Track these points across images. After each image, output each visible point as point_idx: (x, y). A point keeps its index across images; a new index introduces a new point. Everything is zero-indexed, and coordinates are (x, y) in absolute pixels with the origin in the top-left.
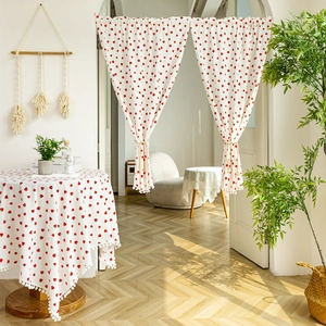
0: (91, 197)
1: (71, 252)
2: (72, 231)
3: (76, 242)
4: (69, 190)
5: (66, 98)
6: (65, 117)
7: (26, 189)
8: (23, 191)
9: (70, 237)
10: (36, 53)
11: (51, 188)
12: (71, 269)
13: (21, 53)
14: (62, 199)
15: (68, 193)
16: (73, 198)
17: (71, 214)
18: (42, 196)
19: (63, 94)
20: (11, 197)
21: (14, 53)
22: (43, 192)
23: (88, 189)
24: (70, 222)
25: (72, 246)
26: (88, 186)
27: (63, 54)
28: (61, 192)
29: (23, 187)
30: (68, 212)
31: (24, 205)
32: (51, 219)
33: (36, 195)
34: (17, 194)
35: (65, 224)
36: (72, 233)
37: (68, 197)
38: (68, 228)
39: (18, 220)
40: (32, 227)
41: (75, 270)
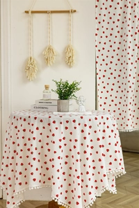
0: (104, 131)
1: (90, 176)
2: (91, 158)
3: (94, 168)
4: (89, 124)
5: (71, 50)
6: (70, 66)
7: (54, 122)
8: (52, 124)
9: (89, 163)
10: (45, 12)
11: (74, 121)
12: (89, 189)
13: (33, 12)
14: (83, 131)
15: (88, 127)
16: (91, 131)
17: (90, 144)
18: (66, 128)
19: (69, 46)
20: (41, 128)
21: (27, 12)
22: (67, 125)
23: (102, 123)
24: (89, 150)
25: (91, 171)
26: (102, 122)
27: (68, 12)
28: (82, 125)
29: (52, 120)
30: (88, 142)
31: (53, 135)
32: (75, 147)
33: (62, 127)
34: (46, 126)
35: (85, 152)
36: (90, 160)
37: (87, 130)
38: (88, 155)
39: (46, 147)
40: (59, 153)
41: (93, 191)
